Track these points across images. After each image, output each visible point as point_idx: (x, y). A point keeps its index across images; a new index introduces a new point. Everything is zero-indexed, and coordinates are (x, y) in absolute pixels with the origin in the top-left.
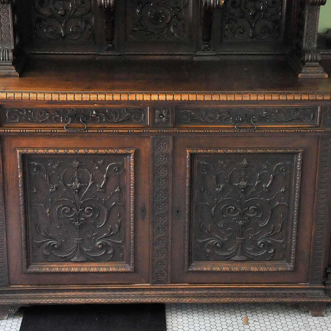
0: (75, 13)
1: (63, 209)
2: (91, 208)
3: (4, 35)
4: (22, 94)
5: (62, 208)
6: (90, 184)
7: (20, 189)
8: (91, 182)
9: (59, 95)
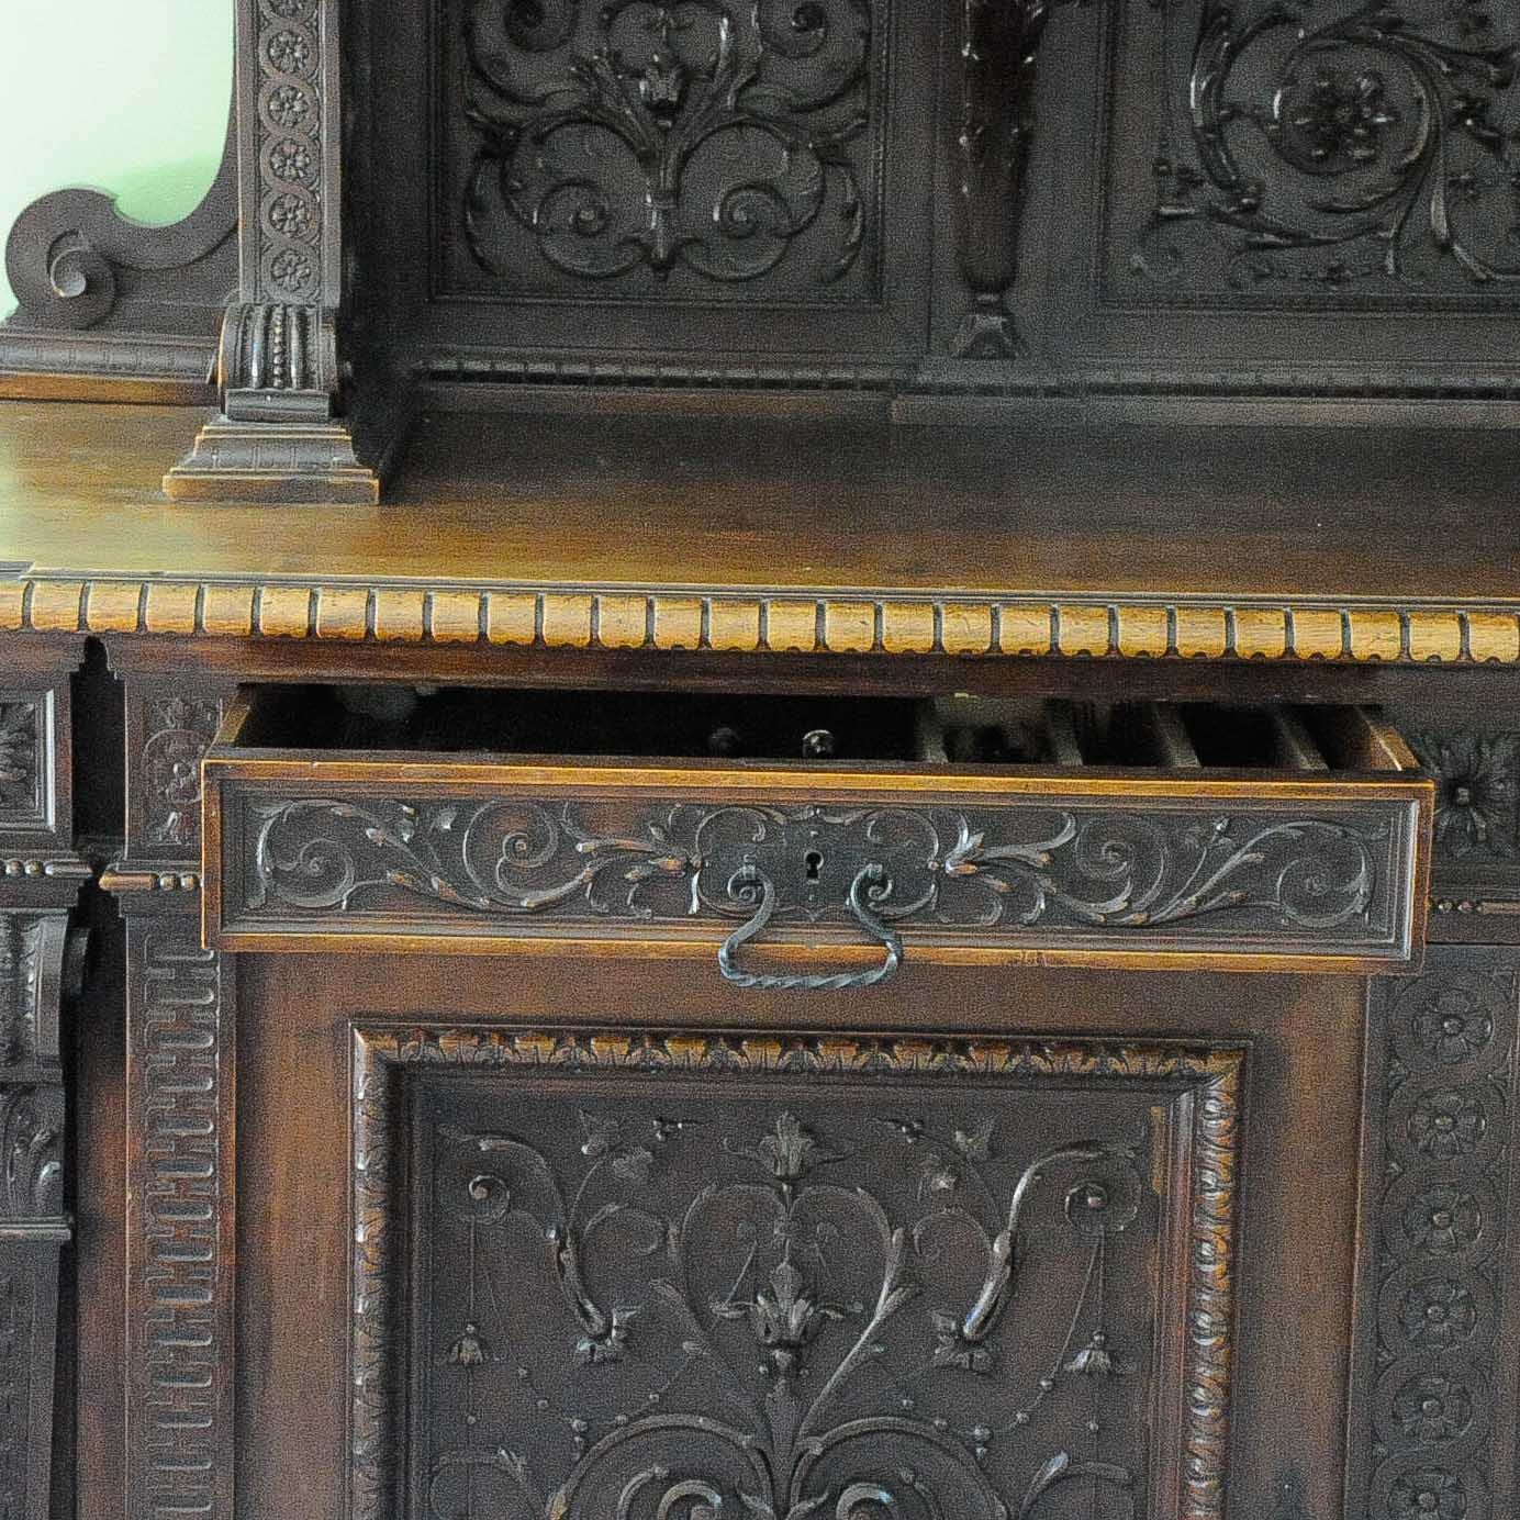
0: (753, 91)
1: (671, 1495)
2: (884, 1497)
3: (272, 208)
4: (427, 603)
5: (667, 1488)
6: (882, 1307)
7: (360, 1334)
8: (892, 1290)
9: (705, 610)
